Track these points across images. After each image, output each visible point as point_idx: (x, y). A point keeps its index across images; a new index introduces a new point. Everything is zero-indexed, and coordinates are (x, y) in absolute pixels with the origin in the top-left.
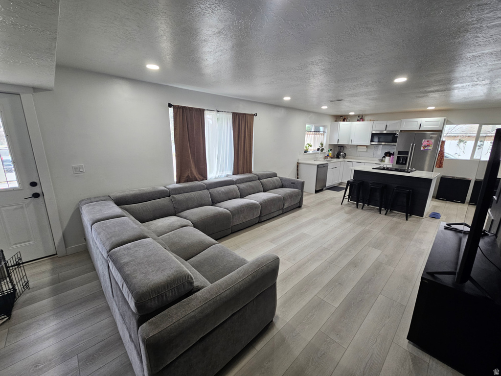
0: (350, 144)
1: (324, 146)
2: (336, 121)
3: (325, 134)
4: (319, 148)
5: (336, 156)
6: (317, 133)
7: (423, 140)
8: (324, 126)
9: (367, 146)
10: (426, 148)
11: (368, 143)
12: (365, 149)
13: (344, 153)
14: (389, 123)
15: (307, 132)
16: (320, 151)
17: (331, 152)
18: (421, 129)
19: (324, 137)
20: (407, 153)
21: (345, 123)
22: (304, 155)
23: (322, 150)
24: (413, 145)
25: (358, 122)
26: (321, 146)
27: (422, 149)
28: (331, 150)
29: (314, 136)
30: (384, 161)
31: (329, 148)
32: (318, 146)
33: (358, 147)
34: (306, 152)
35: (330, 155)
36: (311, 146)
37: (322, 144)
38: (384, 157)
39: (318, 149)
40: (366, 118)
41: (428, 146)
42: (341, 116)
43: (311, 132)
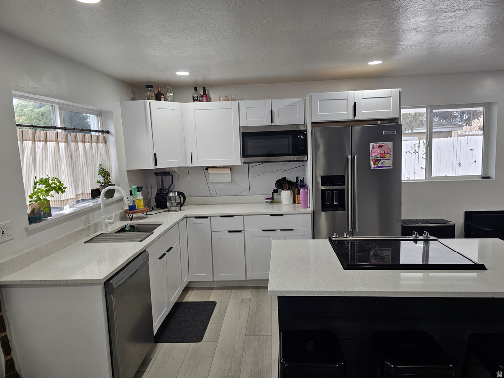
0: (190, 165)
1: (113, 179)
2: (134, 99)
3: (111, 139)
4: (97, 186)
5: (153, 203)
6: (80, 136)
7: (371, 144)
8: (99, 114)
9: (231, 168)
10: (380, 165)
11: (234, 157)
12: (226, 176)
13: (180, 194)
14: (278, 105)
15: (30, 131)
16: (101, 200)
17: (140, 196)
18: (357, 118)
19: (107, 150)
20: (341, 180)
21: (162, 104)
22: (29, 233)
23: (110, 194)
24: (353, 159)
25: (197, 104)
26: (102, 179)
27: (372, 166)
28: (139, 189)
29: (69, 149)
30: (279, 202)
31: (131, 182)
32: (92, 182)
33: (210, 171)
34: (35, 217)
35: (140, 205)
36: (59, 189)
37: (105, 174)
38: (275, 191)
39: (95, 194)
40: (212, 95)
41: (383, 157)
42: (149, 86)
43: (51, 133)
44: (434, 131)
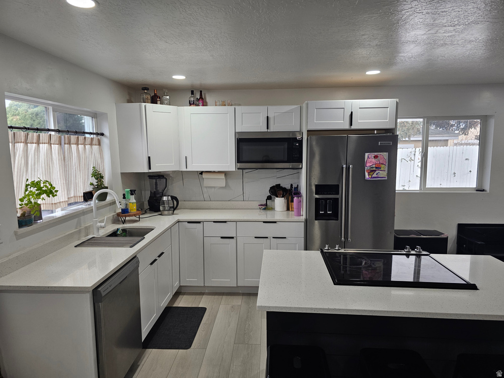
0: (184, 169)
1: (106, 182)
2: (129, 101)
3: (105, 141)
4: (89, 189)
5: (146, 206)
6: (73, 138)
7: (367, 154)
8: (94, 116)
9: (226, 173)
10: (375, 175)
11: (229, 163)
12: (221, 181)
13: (174, 198)
14: (274, 111)
15: (22, 133)
16: (93, 203)
17: (132, 199)
18: (353, 127)
19: (101, 152)
20: (335, 189)
21: (158, 107)
22: (18, 237)
23: (103, 197)
24: (348, 169)
25: (193, 108)
26: (95, 182)
27: (367, 176)
28: (132, 192)
29: (62, 151)
30: (273, 209)
31: (125, 185)
32: (85, 184)
33: (204, 175)
34: (25, 221)
35: (133, 208)
36: (51, 192)
37: (98, 176)
38: (269, 198)
39: (88, 196)
40: (209, 99)
41: (378, 168)
42: (145, 88)
43: (44, 136)
44: (430, 139)
